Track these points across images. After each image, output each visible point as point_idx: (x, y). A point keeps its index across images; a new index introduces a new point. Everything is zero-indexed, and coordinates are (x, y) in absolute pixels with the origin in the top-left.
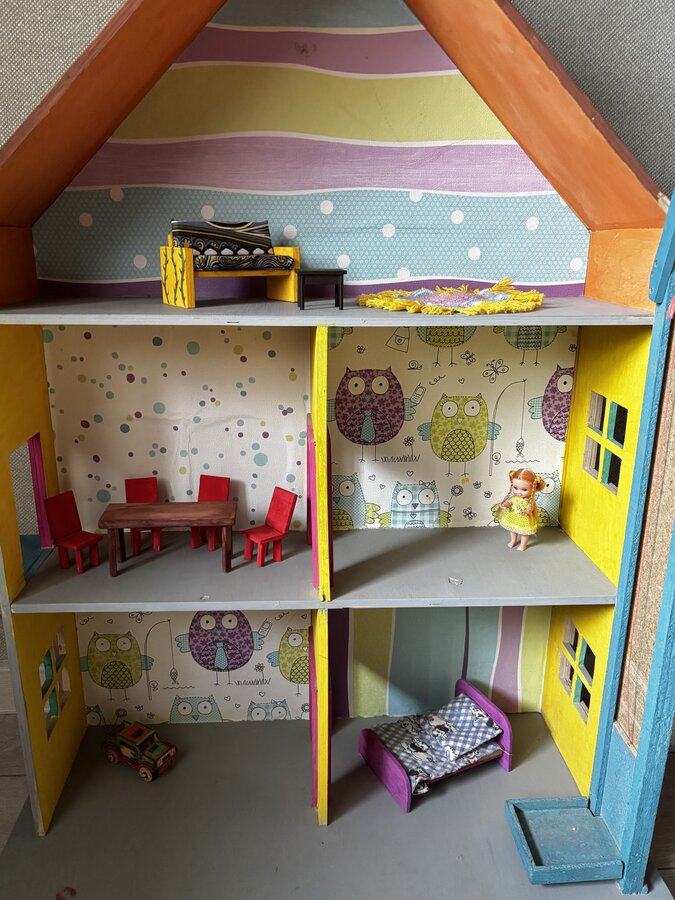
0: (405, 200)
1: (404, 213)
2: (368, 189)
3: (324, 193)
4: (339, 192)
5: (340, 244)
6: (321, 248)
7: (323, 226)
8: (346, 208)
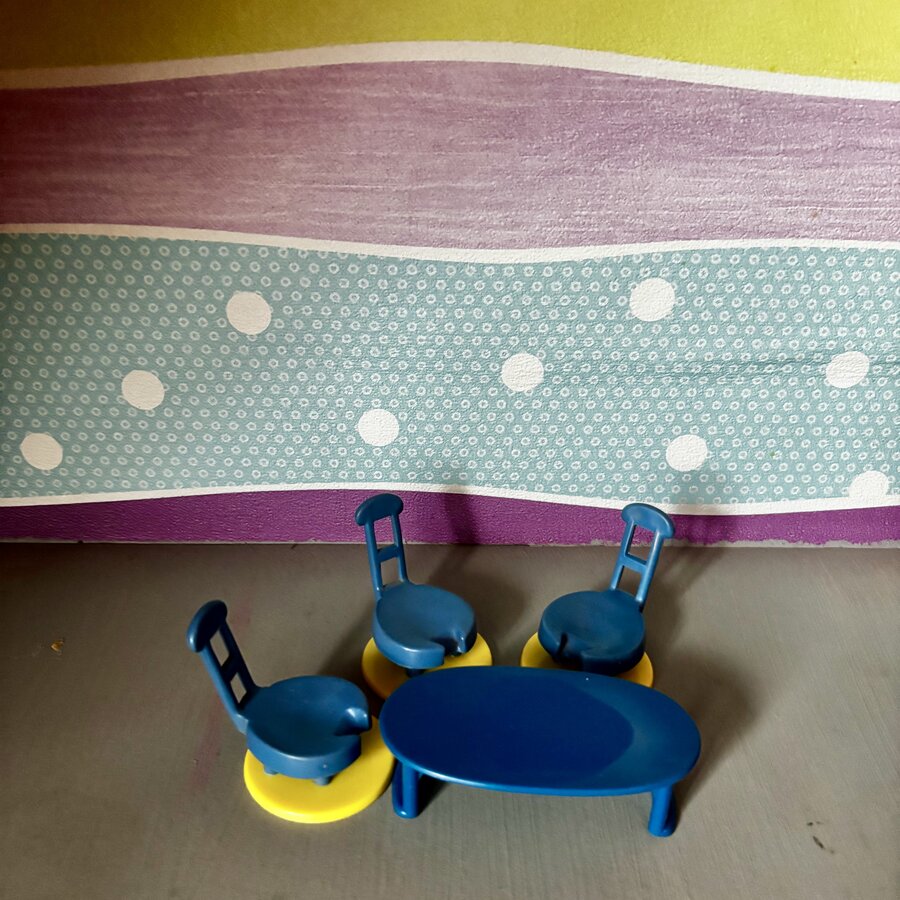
3: (649, 255)
4: (703, 252)
5: (681, 405)
6: (619, 418)
7: (634, 356)
8: (718, 302)
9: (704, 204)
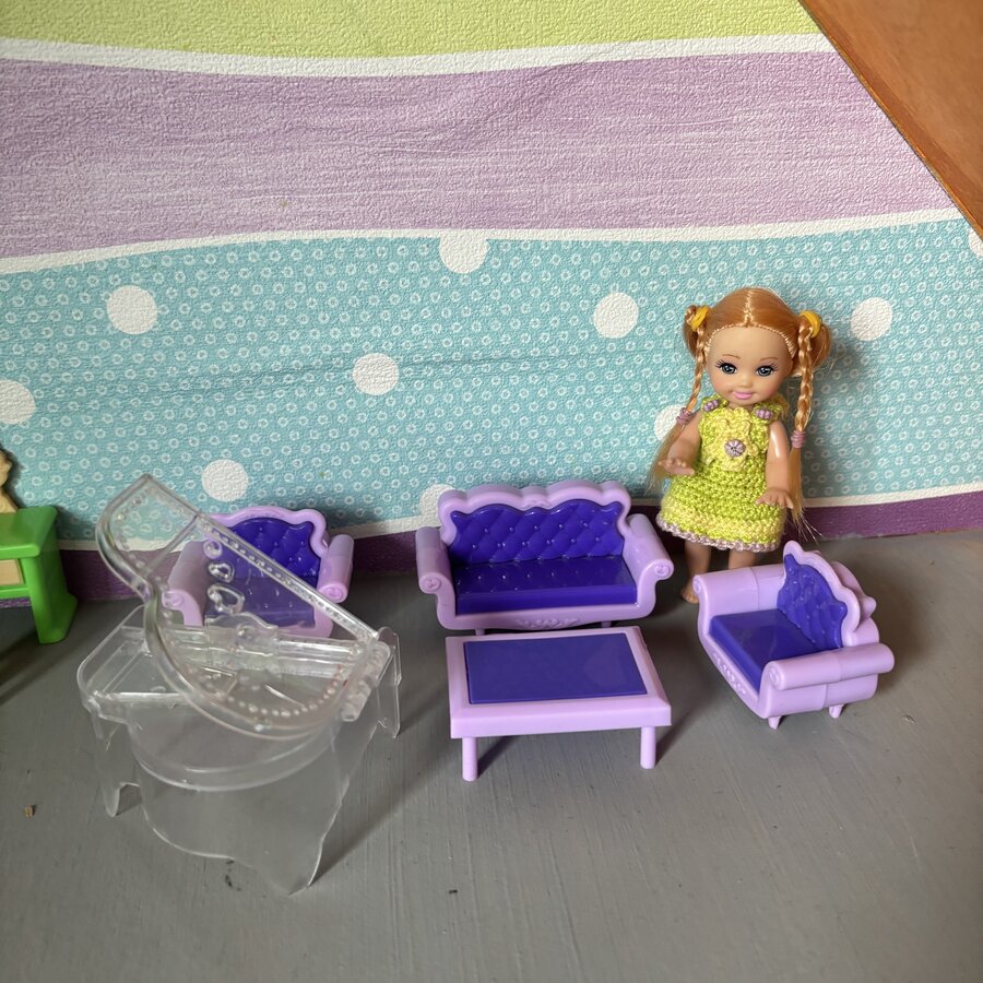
0: (425, 271)
1: (426, 314)
2: (283, 236)
3: (114, 261)
4: (173, 253)
5: (202, 427)
6: (137, 446)
7: (130, 374)
8: (206, 308)
9: (157, 200)
